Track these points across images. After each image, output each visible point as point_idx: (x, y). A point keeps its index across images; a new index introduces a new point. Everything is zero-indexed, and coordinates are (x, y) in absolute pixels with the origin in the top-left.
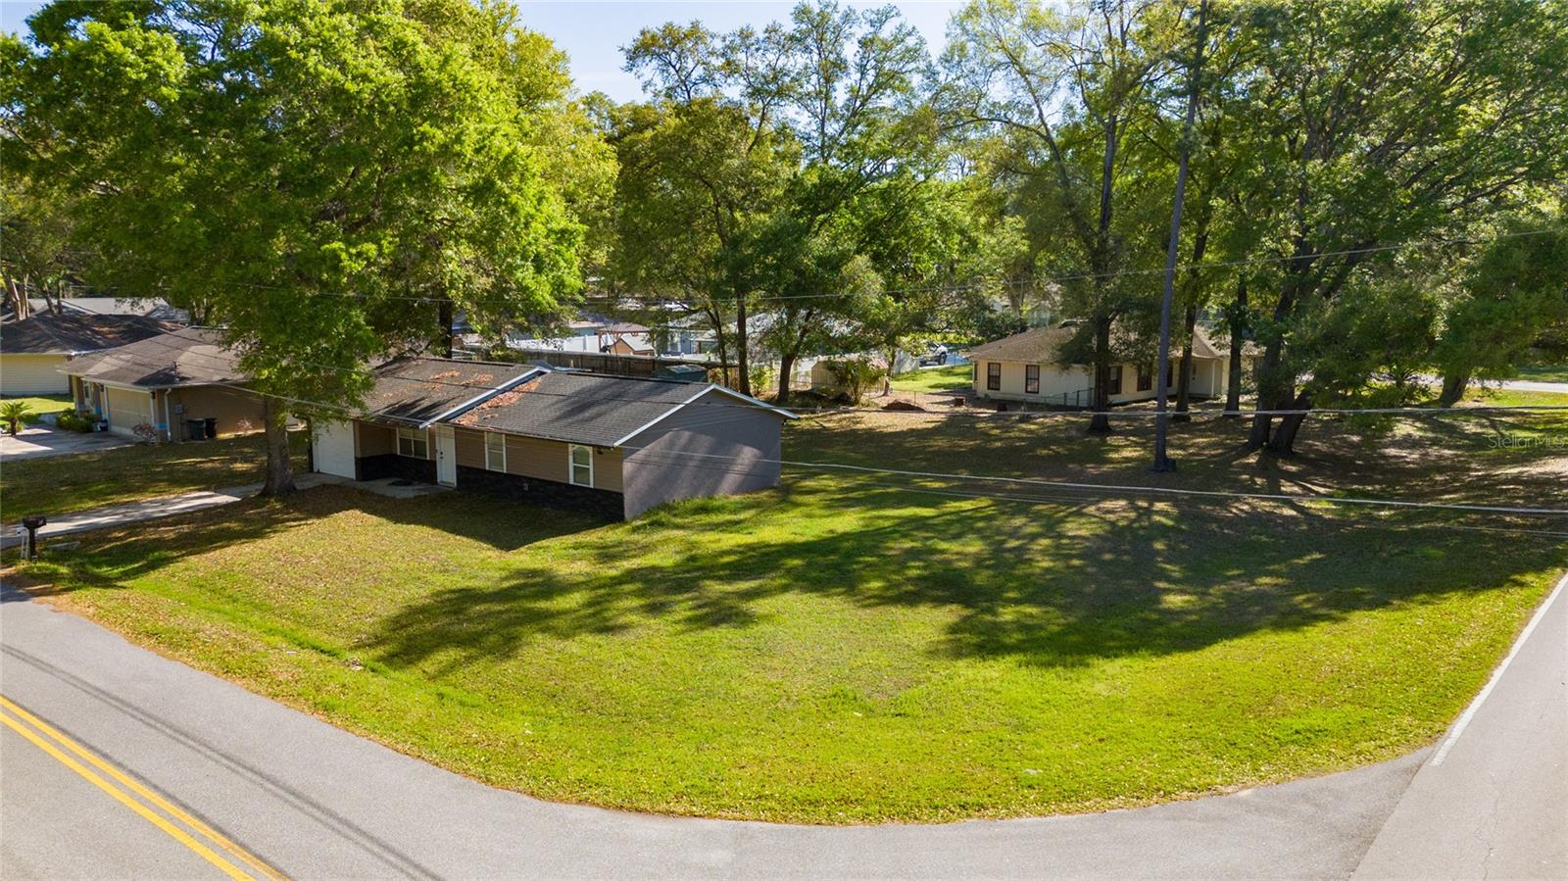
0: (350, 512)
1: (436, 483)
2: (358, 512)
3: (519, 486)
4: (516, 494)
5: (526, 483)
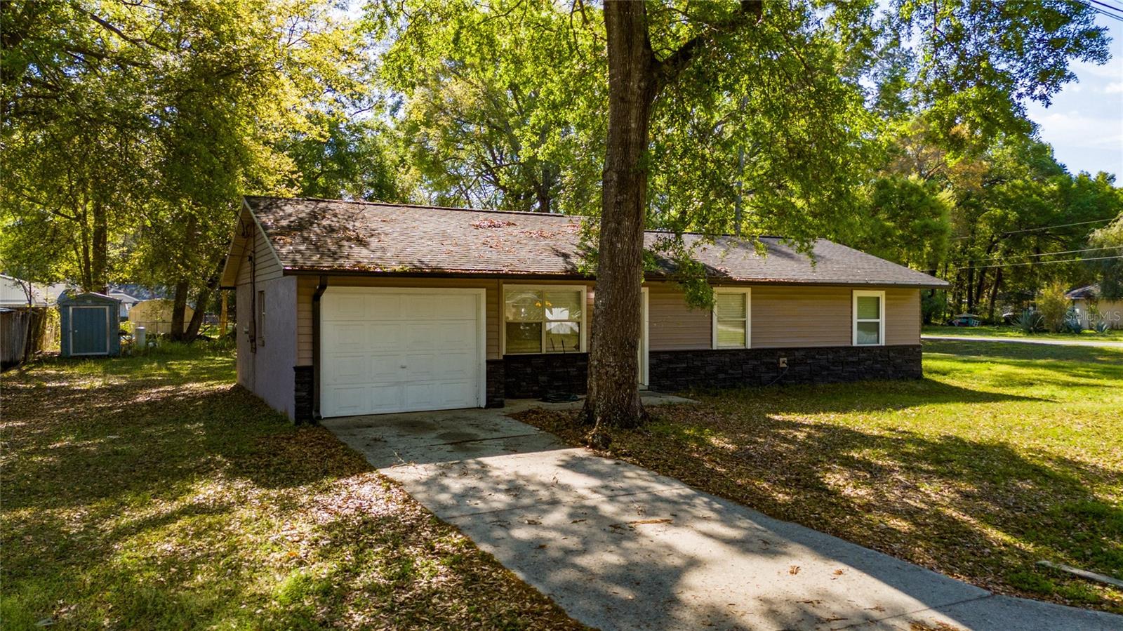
3: (772, 363)
4: (766, 377)
5: (785, 357)
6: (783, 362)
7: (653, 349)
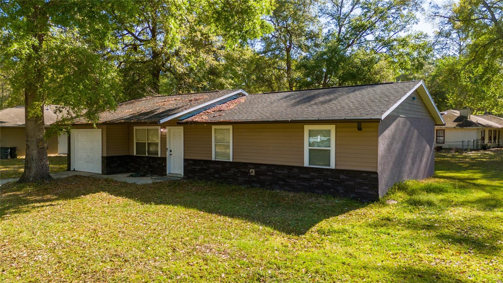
0: (97, 195)
1: (166, 175)
2: (104, 194)
3: (246, 172)
4: (241, 179)
5: (253, 169)
6: (253, 172)
7: (186, 158)
